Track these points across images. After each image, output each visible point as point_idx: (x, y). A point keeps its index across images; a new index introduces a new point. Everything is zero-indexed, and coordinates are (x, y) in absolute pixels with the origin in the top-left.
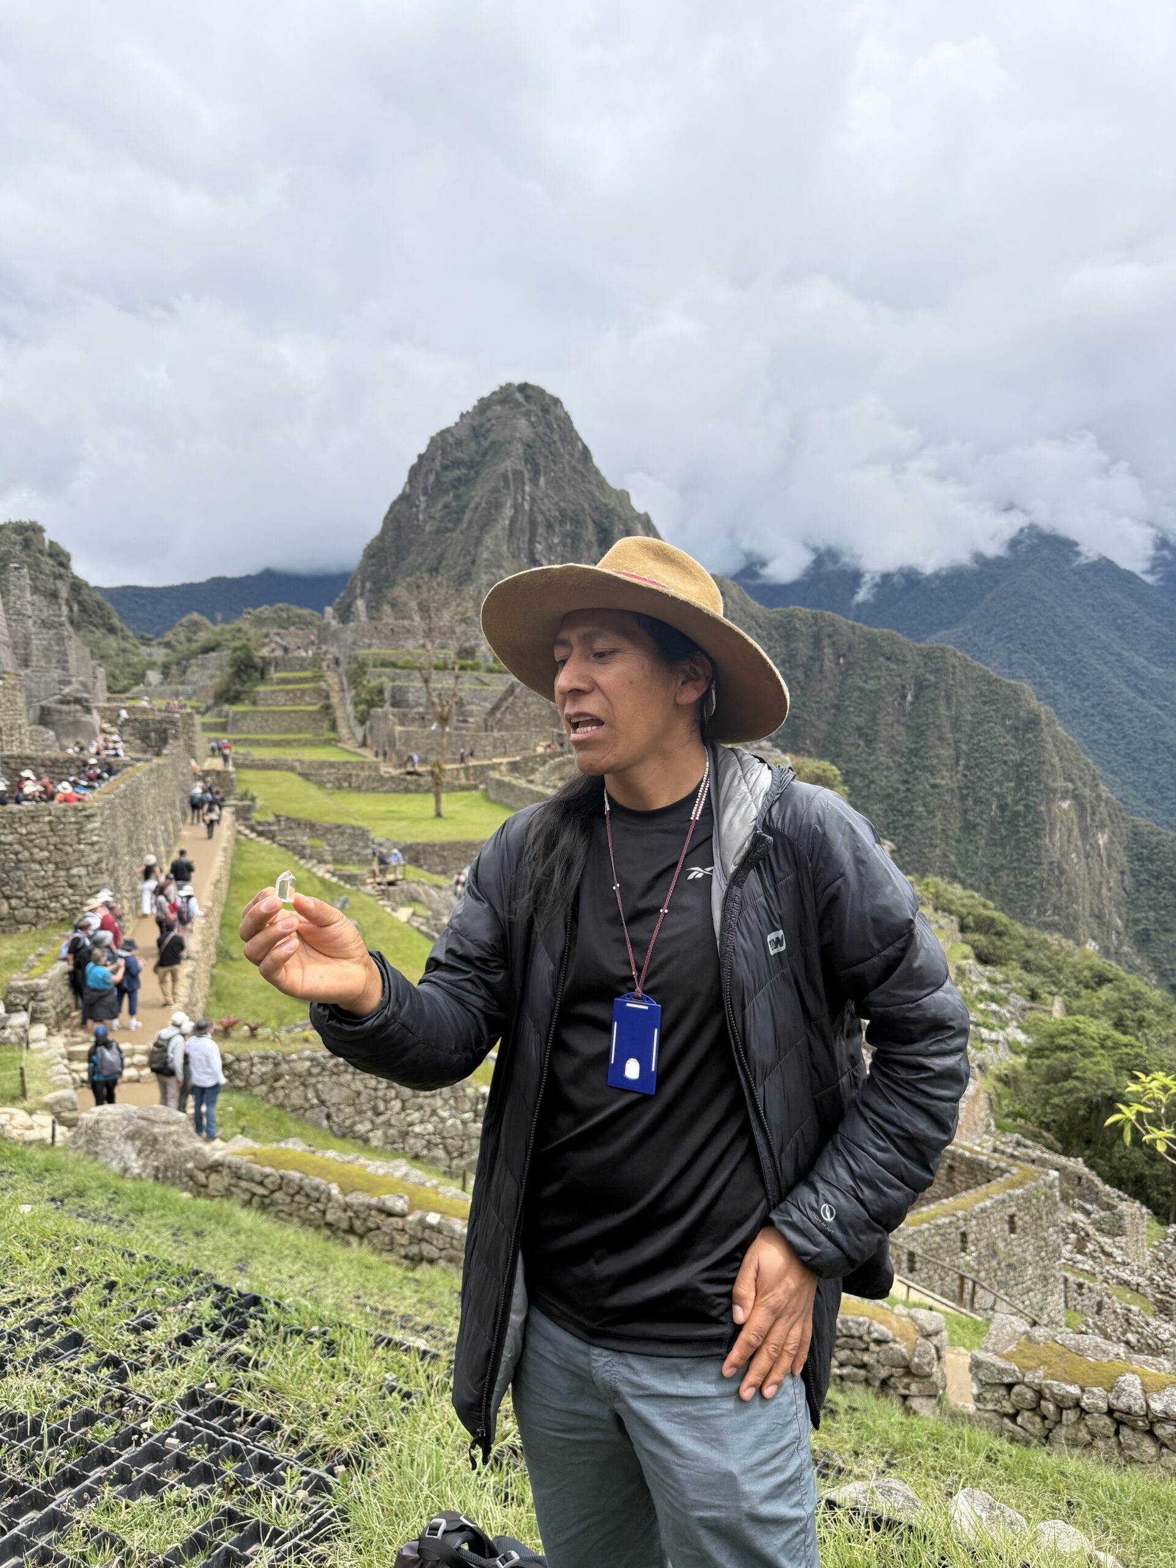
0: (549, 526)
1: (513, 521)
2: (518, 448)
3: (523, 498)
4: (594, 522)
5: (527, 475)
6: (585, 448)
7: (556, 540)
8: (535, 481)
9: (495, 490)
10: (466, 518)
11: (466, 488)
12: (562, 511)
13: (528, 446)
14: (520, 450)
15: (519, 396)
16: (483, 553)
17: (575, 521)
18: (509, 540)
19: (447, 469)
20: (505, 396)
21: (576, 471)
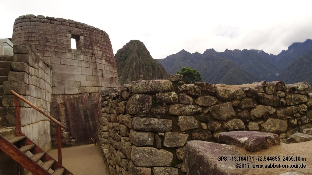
0: (143, 67)
1: (135, 66)
2: (135, 52)
3: (137, 61)
4: (152, 65)
5: (138, 57)
6: (148, 51)
7: (144, 69)
8: (139, 58)
9: (132, 60)
10: (126, 66)
11: (125, 60)
12: (145, 63)
13: (137, 51)
14: (136, 52)
15: (135, 42)
16: (130, 72)
17: (148, 65)
18: (135, 69)
19: (121, 56)
20: (132, 42)
21: (147, 56)
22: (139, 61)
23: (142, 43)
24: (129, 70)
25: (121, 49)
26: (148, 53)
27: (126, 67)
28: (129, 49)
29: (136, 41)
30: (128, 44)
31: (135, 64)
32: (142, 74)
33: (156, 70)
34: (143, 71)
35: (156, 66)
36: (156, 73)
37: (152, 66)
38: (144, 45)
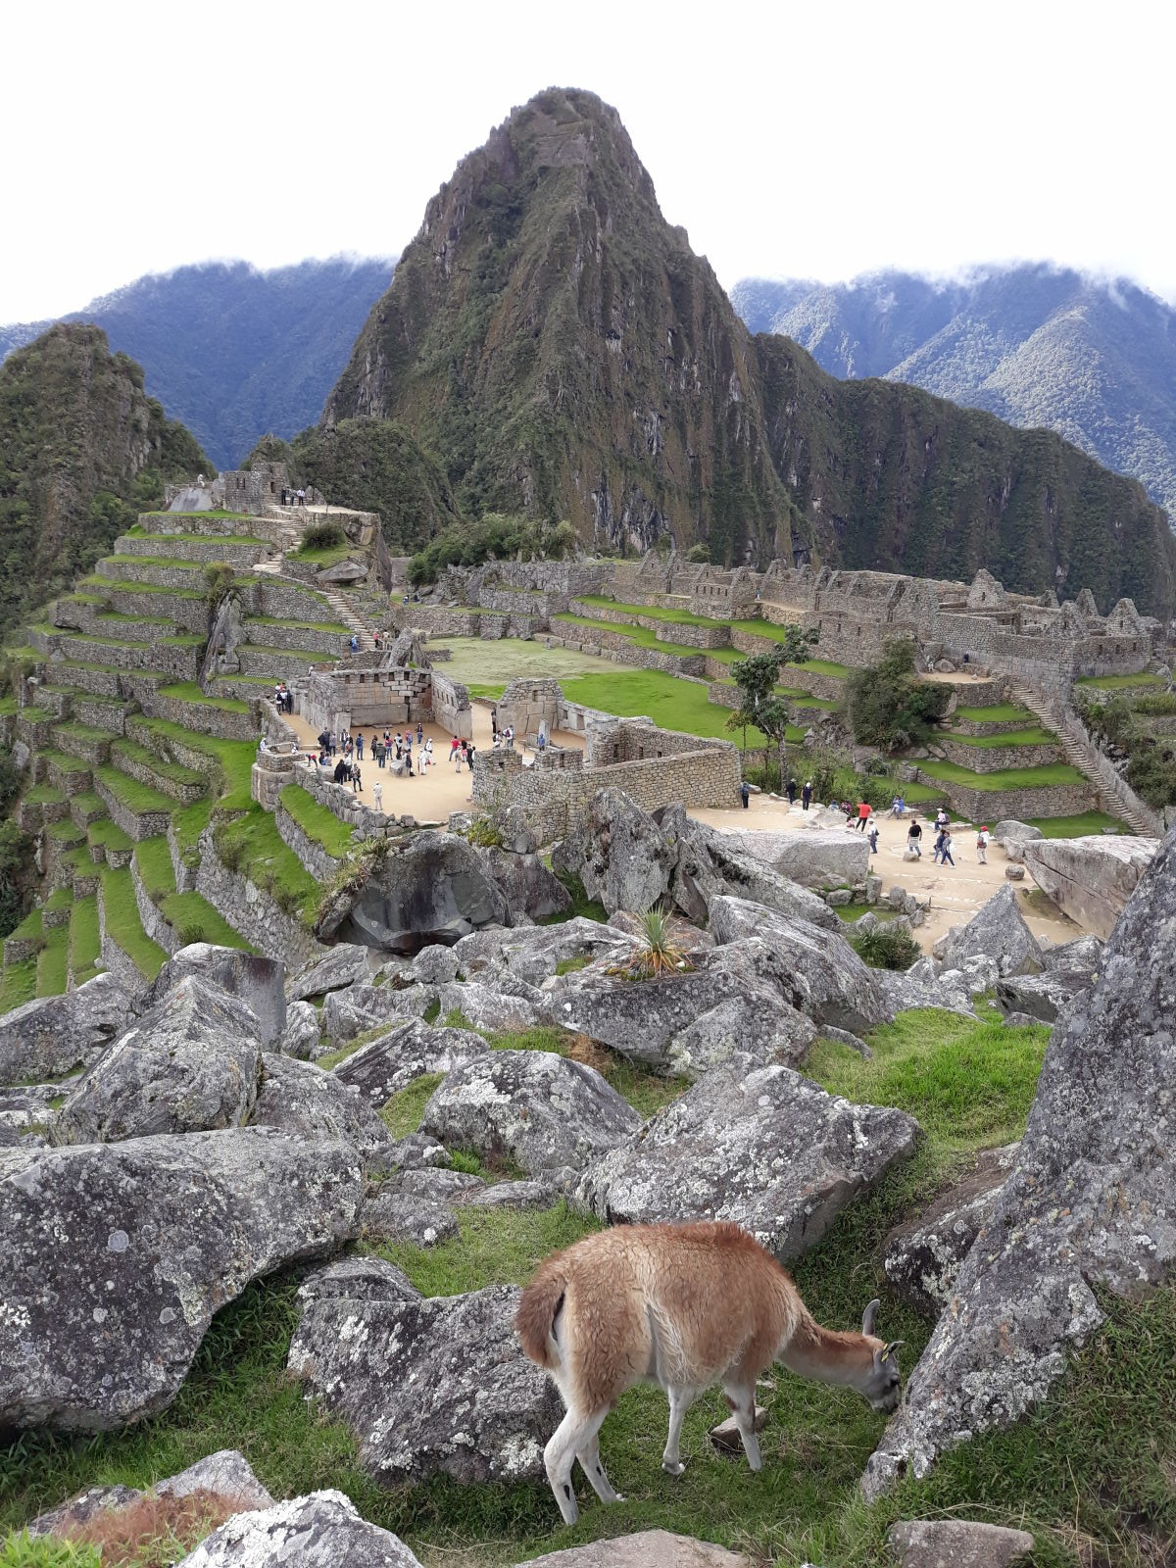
1: (582, 283)
2: (578, 179)
5: (598, 219)
6: (645, 173)
7: (632, 303)
9: (560, 238)
10: (519, 273)
11: (511, 233)
12: (634, 261)
13: (591, 175)
14: (583, 182)
15: (569, 106)
16: (553, 324)
17: (649, 276)
18: (580, 303)
19: (481, 202)
20: (549, 104)
21: (643, 208)
22: (604, 248)
23: (613, 113)
24: (542, 306)
25: (479, 152)
26: (646, 184)
27: (525, 286)
28: (534, 153)
29: (574, 95)
30: (522, 118)
31: (578, 267)
32: (618, 337)
33: (697, 310)
34: (625, 314)
35: (696, 283)
36: (697, 332)
37: (673, 279)
38: (624, 129)
